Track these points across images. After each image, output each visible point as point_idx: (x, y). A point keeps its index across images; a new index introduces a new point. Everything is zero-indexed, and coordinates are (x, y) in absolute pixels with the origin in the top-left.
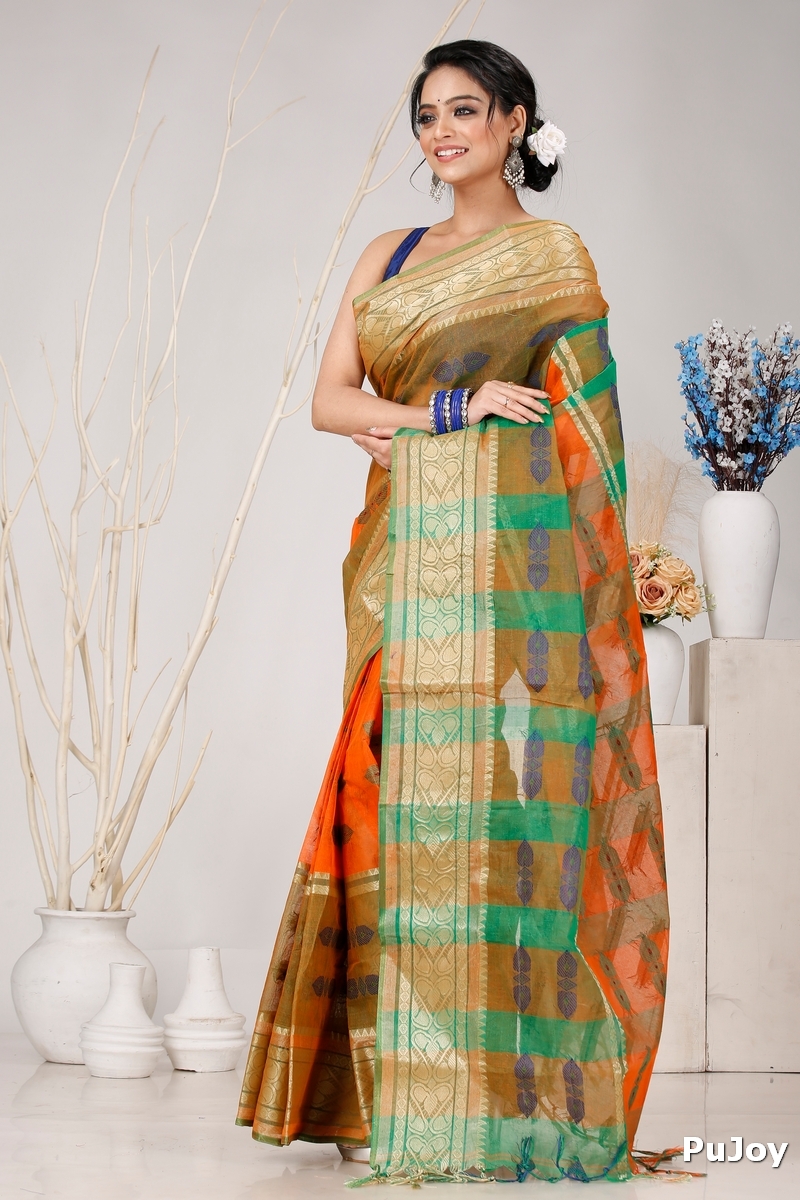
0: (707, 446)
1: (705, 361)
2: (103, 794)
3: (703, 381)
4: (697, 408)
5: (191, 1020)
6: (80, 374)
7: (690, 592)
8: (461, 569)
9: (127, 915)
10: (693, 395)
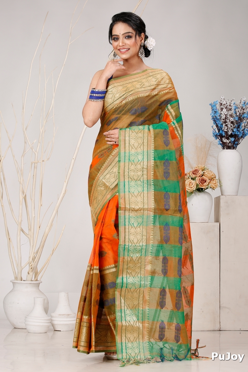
0: (219, 136)
1: (219, 109)
2: (32, 245)
3: (218, 115)
4: (216, 124)
5: (59, 315)
6: (24, 113)
7: (214, 181)
8: (143, 172)
9: (39, 282)
10: (215, 120)
